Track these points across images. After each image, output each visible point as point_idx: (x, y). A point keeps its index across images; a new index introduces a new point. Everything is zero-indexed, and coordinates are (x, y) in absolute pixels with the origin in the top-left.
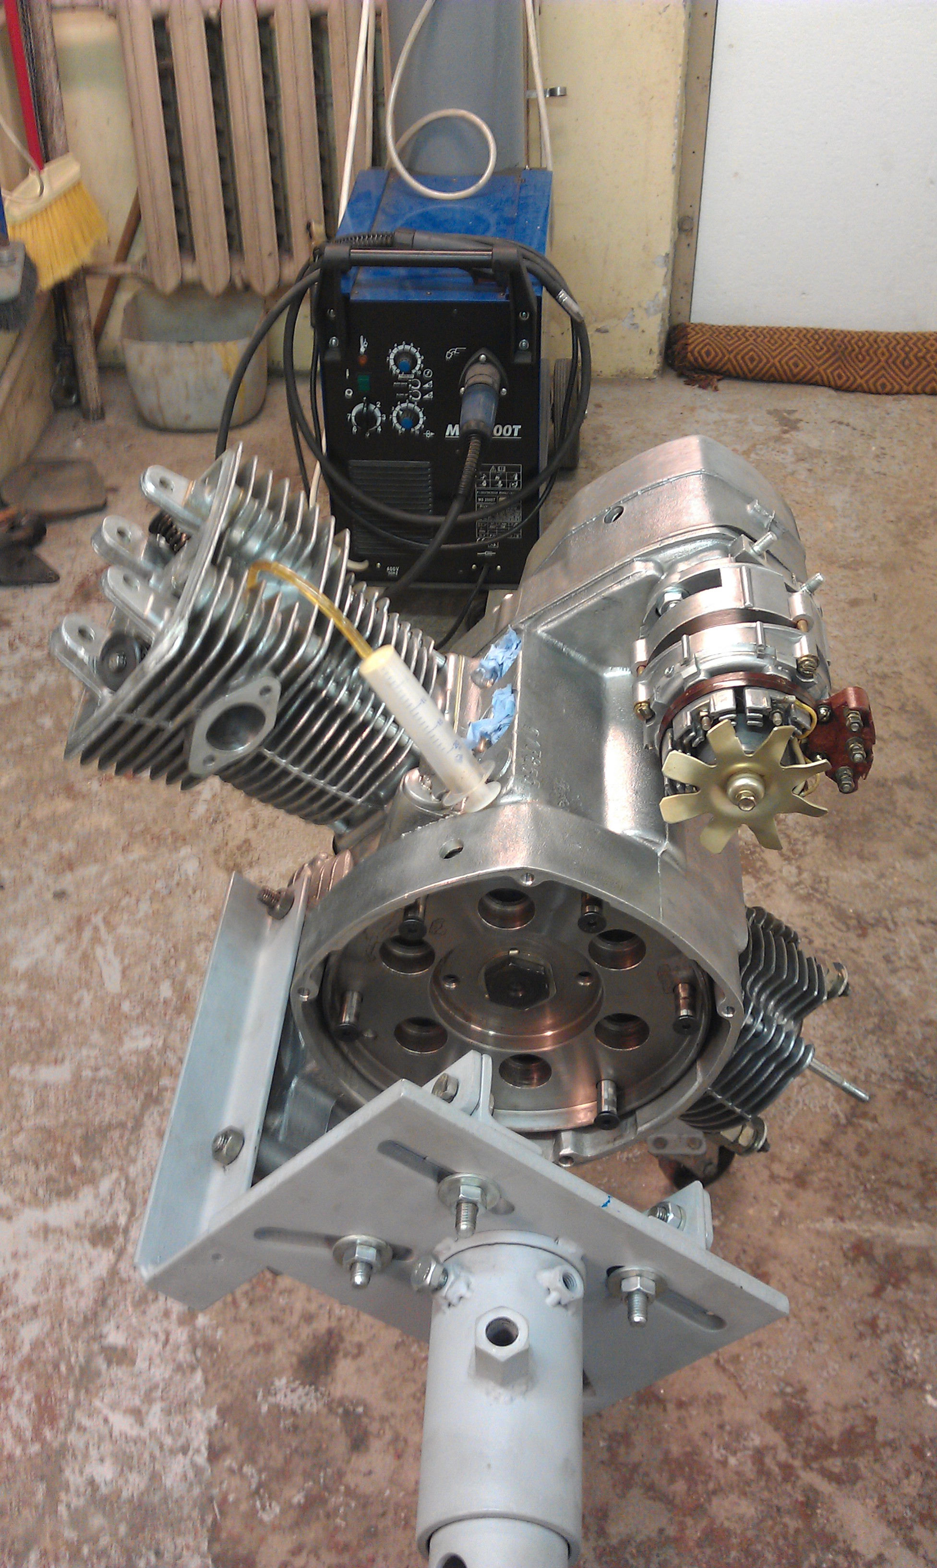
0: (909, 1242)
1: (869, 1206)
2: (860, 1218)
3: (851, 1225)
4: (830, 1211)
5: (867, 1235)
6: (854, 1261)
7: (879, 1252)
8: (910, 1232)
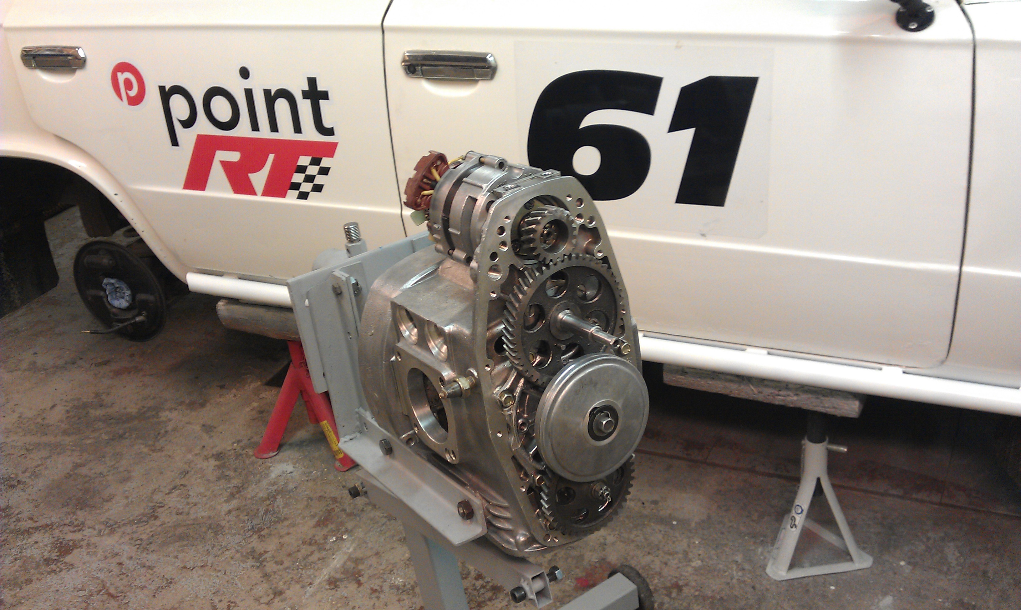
0: (342, 562)
1: (312, 570)
2: (315, 576)
3: (317, 581)
4: (303, 587)
5: (327, 577)
6: (337, 587)
7: (338, 576)
8: (336, 561)
